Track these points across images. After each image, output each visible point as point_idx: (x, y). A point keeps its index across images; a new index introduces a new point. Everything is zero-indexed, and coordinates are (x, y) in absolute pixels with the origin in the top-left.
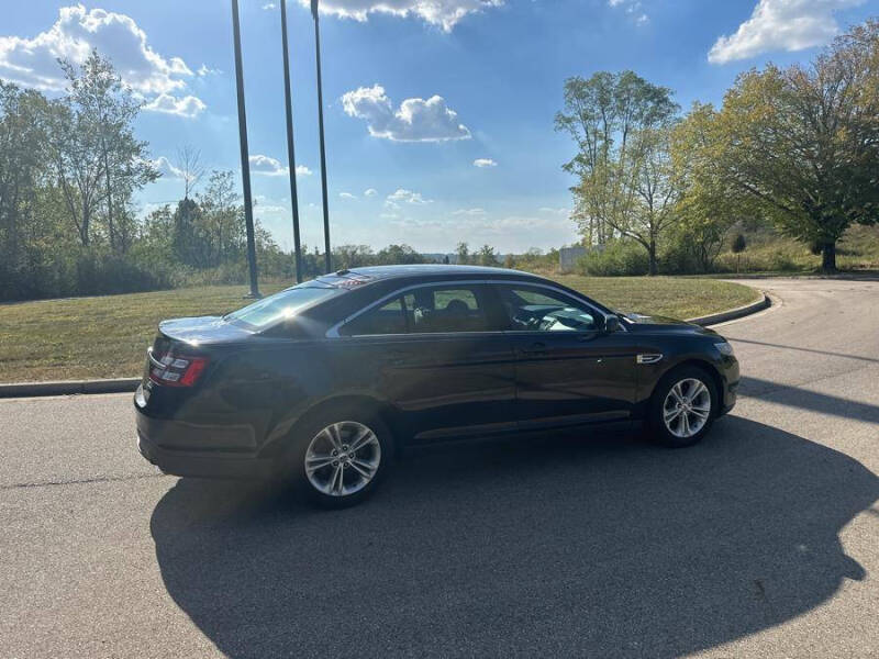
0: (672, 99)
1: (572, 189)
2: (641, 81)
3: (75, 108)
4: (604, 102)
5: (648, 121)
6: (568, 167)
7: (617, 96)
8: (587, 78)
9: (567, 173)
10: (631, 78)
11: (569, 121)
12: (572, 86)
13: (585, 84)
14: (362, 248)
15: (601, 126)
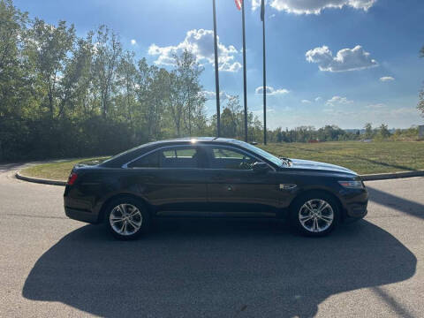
3: (178, 74)
14: (310, 128)
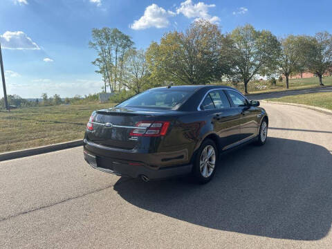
0: (132, 40)
1: (96, 71)
2: (120, 32)
4: (107, 39)
5: (124, 48)
6: (94, 63)
7: (112, 37)
8: (100, 29)
9: (93, 65)
10: (116, 31)
11: (94, 45)
12: (94, 31)
13: (99, 31)
15: (107, 48)
